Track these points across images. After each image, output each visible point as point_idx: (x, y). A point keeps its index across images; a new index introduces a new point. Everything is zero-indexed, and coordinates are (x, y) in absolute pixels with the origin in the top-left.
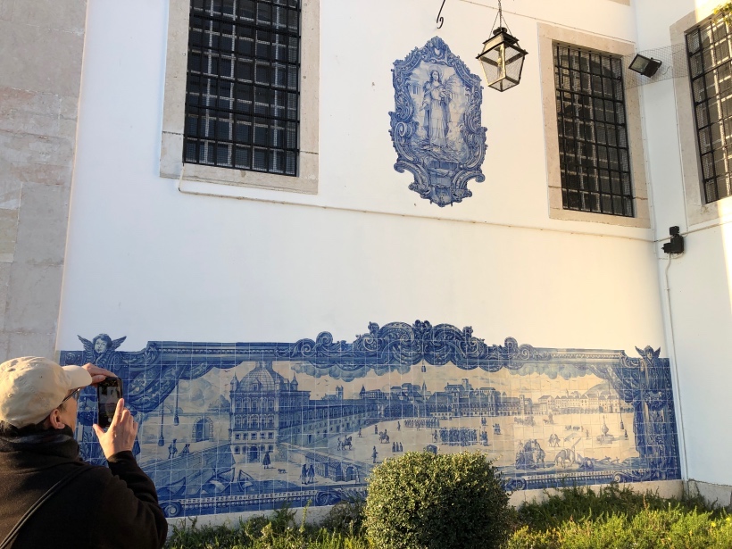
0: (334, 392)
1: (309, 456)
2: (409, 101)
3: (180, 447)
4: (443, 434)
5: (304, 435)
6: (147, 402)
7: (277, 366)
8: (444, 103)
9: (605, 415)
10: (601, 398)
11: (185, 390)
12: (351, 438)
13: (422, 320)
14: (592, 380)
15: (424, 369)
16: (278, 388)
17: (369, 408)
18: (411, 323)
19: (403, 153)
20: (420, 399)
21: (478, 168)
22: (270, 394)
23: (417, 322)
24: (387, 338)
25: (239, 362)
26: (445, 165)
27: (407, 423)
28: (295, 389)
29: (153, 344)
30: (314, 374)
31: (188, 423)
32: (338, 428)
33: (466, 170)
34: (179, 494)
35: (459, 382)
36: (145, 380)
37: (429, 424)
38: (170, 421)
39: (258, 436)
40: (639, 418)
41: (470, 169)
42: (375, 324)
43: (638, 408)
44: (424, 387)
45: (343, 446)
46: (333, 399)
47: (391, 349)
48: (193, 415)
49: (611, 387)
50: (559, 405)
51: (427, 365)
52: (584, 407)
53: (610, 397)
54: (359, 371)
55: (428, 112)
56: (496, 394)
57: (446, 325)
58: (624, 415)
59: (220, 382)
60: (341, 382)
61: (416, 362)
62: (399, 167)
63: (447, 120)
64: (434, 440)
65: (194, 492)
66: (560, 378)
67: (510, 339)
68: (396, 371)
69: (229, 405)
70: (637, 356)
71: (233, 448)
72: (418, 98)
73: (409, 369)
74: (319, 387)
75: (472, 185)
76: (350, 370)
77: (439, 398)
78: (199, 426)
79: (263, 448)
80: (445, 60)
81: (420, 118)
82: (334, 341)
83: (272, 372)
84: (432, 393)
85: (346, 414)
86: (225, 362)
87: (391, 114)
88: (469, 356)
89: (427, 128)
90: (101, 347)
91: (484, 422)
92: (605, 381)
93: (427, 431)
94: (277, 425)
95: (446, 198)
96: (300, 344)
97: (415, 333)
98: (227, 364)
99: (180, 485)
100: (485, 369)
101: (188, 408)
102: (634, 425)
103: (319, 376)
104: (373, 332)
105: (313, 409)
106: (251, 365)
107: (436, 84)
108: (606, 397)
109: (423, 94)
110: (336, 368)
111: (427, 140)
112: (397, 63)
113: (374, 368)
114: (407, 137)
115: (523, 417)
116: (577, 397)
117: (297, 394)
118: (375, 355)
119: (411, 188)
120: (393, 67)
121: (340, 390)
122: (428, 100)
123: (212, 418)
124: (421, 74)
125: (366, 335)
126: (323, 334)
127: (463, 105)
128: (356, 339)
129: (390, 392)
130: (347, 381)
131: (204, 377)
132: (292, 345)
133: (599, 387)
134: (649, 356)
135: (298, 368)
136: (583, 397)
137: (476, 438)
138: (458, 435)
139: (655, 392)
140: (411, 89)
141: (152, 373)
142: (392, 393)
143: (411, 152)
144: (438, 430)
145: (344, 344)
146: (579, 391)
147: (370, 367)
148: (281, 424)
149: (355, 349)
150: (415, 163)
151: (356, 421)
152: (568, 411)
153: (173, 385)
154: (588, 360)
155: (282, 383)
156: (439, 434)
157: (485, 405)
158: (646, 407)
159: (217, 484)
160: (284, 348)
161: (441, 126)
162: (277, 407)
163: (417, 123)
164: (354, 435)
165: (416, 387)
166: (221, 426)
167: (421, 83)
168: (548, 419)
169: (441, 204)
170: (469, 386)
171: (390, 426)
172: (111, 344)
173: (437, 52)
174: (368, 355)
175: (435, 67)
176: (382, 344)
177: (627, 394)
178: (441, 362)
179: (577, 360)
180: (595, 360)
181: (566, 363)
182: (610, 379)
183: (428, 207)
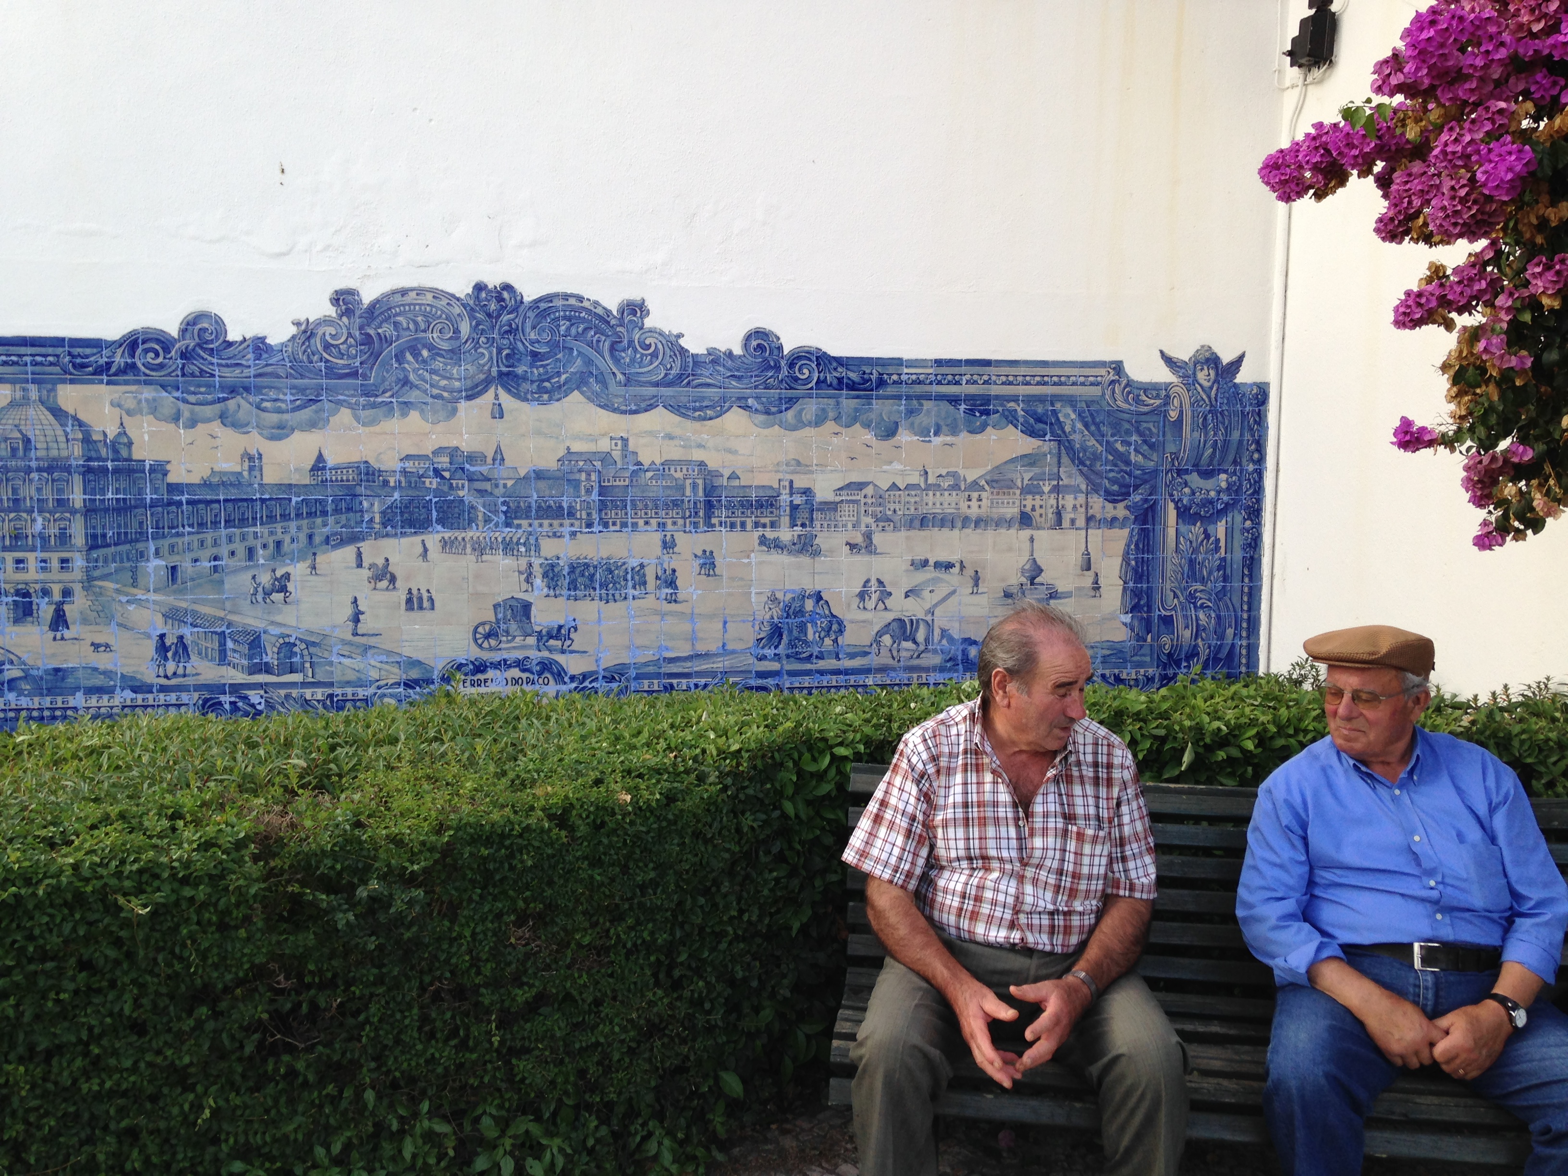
0: (236, 466)
1: (173, 615)
4: (551, 573)
5: (156, 565)
7: (69, 394)
9: (1037, 534)
10: (1030, 490)
12: (287, 576)
13: (494, 283)
14: (1006, 443)
15: (499, 412)
16: (77, 450)
17: (338, 506)
18: (462, 288)
20: (487, 486)
22: (56, 467)
23: (479, 287)
24: (387, 329)
27: (445, 544)
28: (124, 453)
30: (176, 418)
32: (251, 553)
35: (604, 445)
37: (509, 547)
39: (33, 564)
40: (1145, 542)
42: (351, 292)
43: (1146, 515)
44: (499, 457)
45: (267, 594)
46: (234, 481)
47: (399, 357)
49: (1065, 460)
50: (899, 506)
51: (506, 399)
52: (974, 511)
53: (1056, 489)
54: (306, 414)
56: (710, 476)
57: (566, 296)
58: (1095, 534)
60: (255, 442)
61: (474, 393)
64: (525, 586)
66: (904, 437)
67: (760, 332)
68: (414, 415)
70: (1164, 376)
73: (455, 411)
74: (193, 451)
76: (279, 411)
77: (542, 484)
79: (46, 592)
82: (231, 337)
83: (58, 413)
84: (522, 473)
85: (271, 518)
88: (635, 380)
91: (668, 545)
92: (1046, 446)
93: (503, 562)
94: (79, 539)
96: (133, 342)
97: (472, 317)
100: (680, 412)
102: (1126, 559)
103: (192, 423)
104: (348, 313)
105: (179, 504)
108: (1046, 489)
110: (242, 405)
113: (350, 406)
115: (786, 534)
116: (955, 487)
117: (131, 469)
118: (354, 374)
121: (254, 460)
125: (326, 321)
126: (197, 316)
128: (293, 330)
129: (398, 466)
130: (273, 438)
132: (110, 344)
133: (1030, 460)
134: (1204, 376)
135: (130, 404)
136: (975, 485)
137: (645, 583)
138: (592, 577)
139: (1208, 475)
142: (404, 472)
144: (536, 562)
145: (259, 346)
146: (962, 472)
147: (339, 403)
148: (91, 537)
149: (294, 359)
151: (303, 537)
152: (923, 522)
154: (994, 390)
155: (87, 440)
156: (537, 571)
157: (676, 504)
158: (1172, 514)
160: (88, 351)
162: (77, 497)
164: (298, 570)
165: (473, 458)
168: (859, 539)
170: (629, 454)
171: (397, 550)
174: (331, 372)
176: (373, 345)
177: (1113, 481)
178: (551, 392)
179: (965, 389)
180: (1022, 390)
181: (928, 397)
182: (1063, 442)
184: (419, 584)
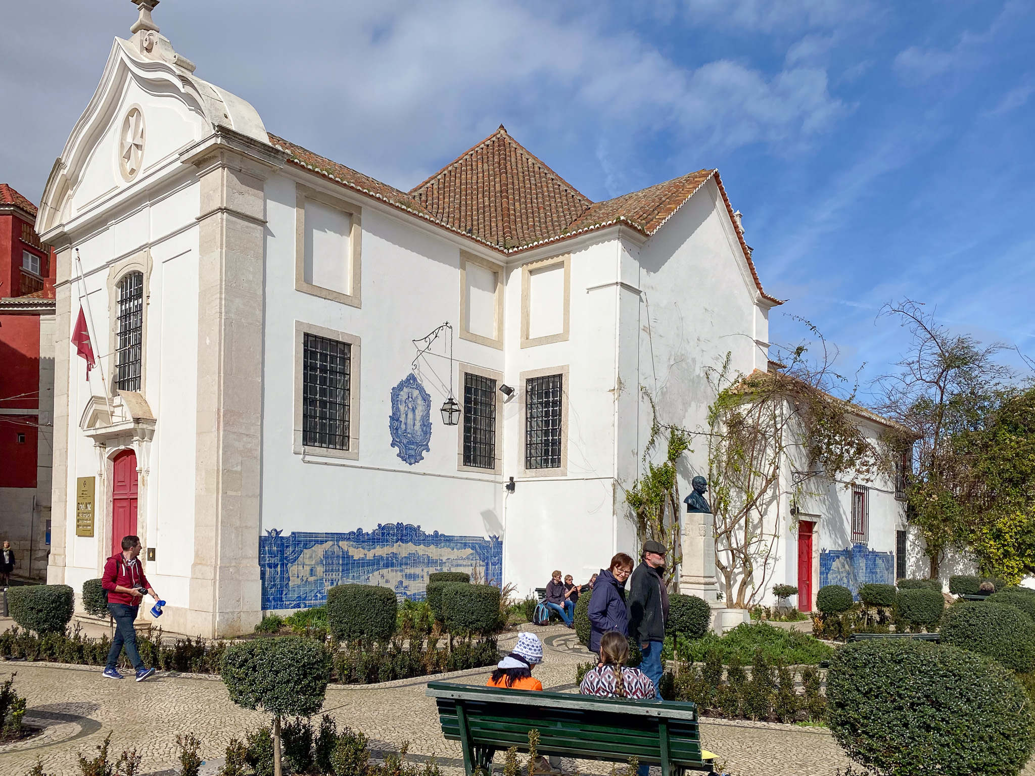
0: (363, 556)
2: (398, 409)
3: (305, 579)
4: (406, 576)
5: (351, 575)
6: (292, 559)
7: (341, 543)
8: (413, 410)
10: (472, 560)
11: (306, 554)
12: (369, 576)
13: (400, 523)
14: (469, 551)
15: (400, 546)
16: (341, 553)
17: (376, 563)
18: (395, 524)
19: (395, 437)
20: (397, 559)
21: (427, 445)
22: (338, 557)
23: (398, 523)
24: (385, 531)
25: (326, 542)
26: (413, 443)
27: (391, 570)
28: (348, 554)
29: (293, 533)
30: (355, 548)
31: (308, 568)
32: (364, 572)
33: (422, 445)
34: (305, 599)
35: (413, 552)
36: (291, 549)
37: (401, 571)
38: (301, 568)
39: (334, 575)
40: (487, 569)
41: (424, 445)
43: (487, 564)
44: (400, 554)
46: (363, 559)
47: (386, 536)
48: (309, 565)
49: (476, 554)
50: (455, 563)
51: (401, 544)
52: (465, 564)
53: (476, 559)
54: (373, 546)
55: (407, 415)
56: (428, 557)
57: (410, 525)
58: (481, 568)
59: (319, 550)
60: (366, 551)
61: (397, 542)
62: (393, 445)
63: (414, 419)
64: (402, 578)
65: (310, 598)
66: (455, 550)
67: (436, 531)
68: (388, 546)
69: (323, 561)
70: (489, 539)
71: (324, 579)
72: (402, 408)
73: (394, 545)
74: (357, 553)
76: (369, 546)
77: (405, 559)
78: (311, 570)
79: (335, 580)
80: (415, 386)
81: (402, 419)
82: (364, 532)
83: (339, 547)
84: (403, 557)
85: (367, 566)
86: (321, 541)
87: (390, 417)
88: (418, 540)
89: (406, 424)
90: (274, 534)
91: (422, 570)
92: (474, 552)
93: (399, 573)
94: (341, 570)
95: (413, 461)
96: (350, 534)
97: (397, 528)
98: (322, 542)
99: (305, 595)
100: (425, 545)
101: (307, 562)
102: (485, 572)
103: (357, 548)
104: (379, 528)
105: (355, 563)
106: (331, 543)
107: (410, 399)
108: (474, 559)
109: (404, 405)
110: (364, 545)
111: (405, 430)
112: (394, 389)
114: (397, 429)
115: (438, 568)
116: (462, 559)
117: (348, 557)
118: (380, 539)
119: (398, 455)
120: (391, 391)
121: (366, 555)
122: (406, 409)
123: (316, 566)
124: (403, 395)
125: (377, 530)
126: (360, 529)
127: (422, 411)
128: (372, 531)
129: (385, 556)
130: (369, 551)
131: (313, 548)
132: (347, 534)
133: (472, 554)
134: (494, 540)
135: (349, 545)
136: (465, 559)
137: (419, 577)
138: (411, 576)
139: (495, 557)
140: (399, 402)
141: (293, 546)
143: (398, 437)
145: (368, 534)
146: (463, 556)
147: (378, 544)
148: (342, 569)
149: (372, 536)
150: (400, 442)
151: (372, 569)
152: (458, 566)
153: (302, 551)
154: (467, 542)
155: (343, 552)
156: (404, 575)
157: (423, 563)
158: (491, 564)
159: (319, 595)
160: (343, 535)
161: (412, 423)
162: (341, 562)
163: (401, 421)
164: (371, 575)
165: (396, 554)
166: (320, 570)
167: (404, 399)
168: (449, 569)
169: (411, 464)
170: (418, 554)
171: (385, 571)
172: (278, 533)
173: (411, 382)
174: (377, 539)
175: (410, 390)
176: (383, 534)
177: (483, 558)
178: (407, 542)
179: (463, 541)
180: (471, 542)
181: (458, 543)
182: (477, 551)
183: (405, 466)
184: (387, 578)
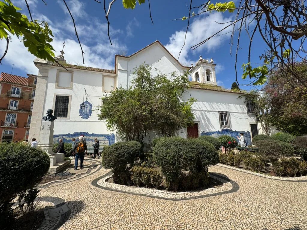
2: (82, 108)
8: (87, 108)
14: (104, 137)
18: (80, 132)
28: (65, 139)
42: (75, 132)
47: (77, 135)
55: (84, 109)
56: (90, 139)
57: (84, 132)
63: (87, 110)
67: (93, 133)
70: (110, 134)
74: (68, 139)
75: (90, 117)
82: (70, 134)
83: (63, 137)
86: (57, 136)
100: (89, 136)
102: (109, 142)
106: (60, 137)
107: (86, 106)
110: (70, 137)
111: (84, 112)
114: (81, 112)
120: (80, 105)
128: (73, 134)
131: (55, 138)
132: (65, 135)
139: (113, 138)
146: (101, 138)
177: (108, 139)
179: (102, 135)
183: (84, 120)
